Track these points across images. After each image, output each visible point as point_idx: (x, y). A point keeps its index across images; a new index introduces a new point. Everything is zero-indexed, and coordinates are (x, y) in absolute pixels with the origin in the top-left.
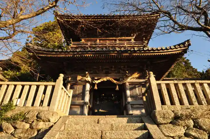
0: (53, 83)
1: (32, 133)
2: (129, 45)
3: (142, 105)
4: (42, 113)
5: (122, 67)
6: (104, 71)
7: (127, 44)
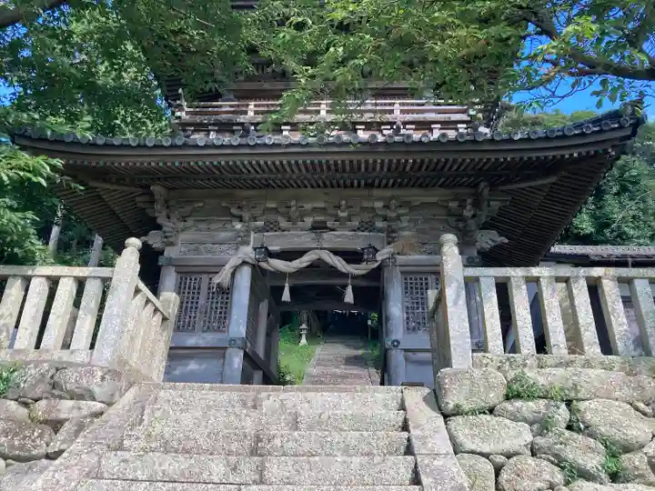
0: (105, 272)
1: (36, 434)
2: (409, 117)
3: (427, 351)
4: (69, 372)
5: (379, 205)
6: (309, 221)
7: (402, 112)
